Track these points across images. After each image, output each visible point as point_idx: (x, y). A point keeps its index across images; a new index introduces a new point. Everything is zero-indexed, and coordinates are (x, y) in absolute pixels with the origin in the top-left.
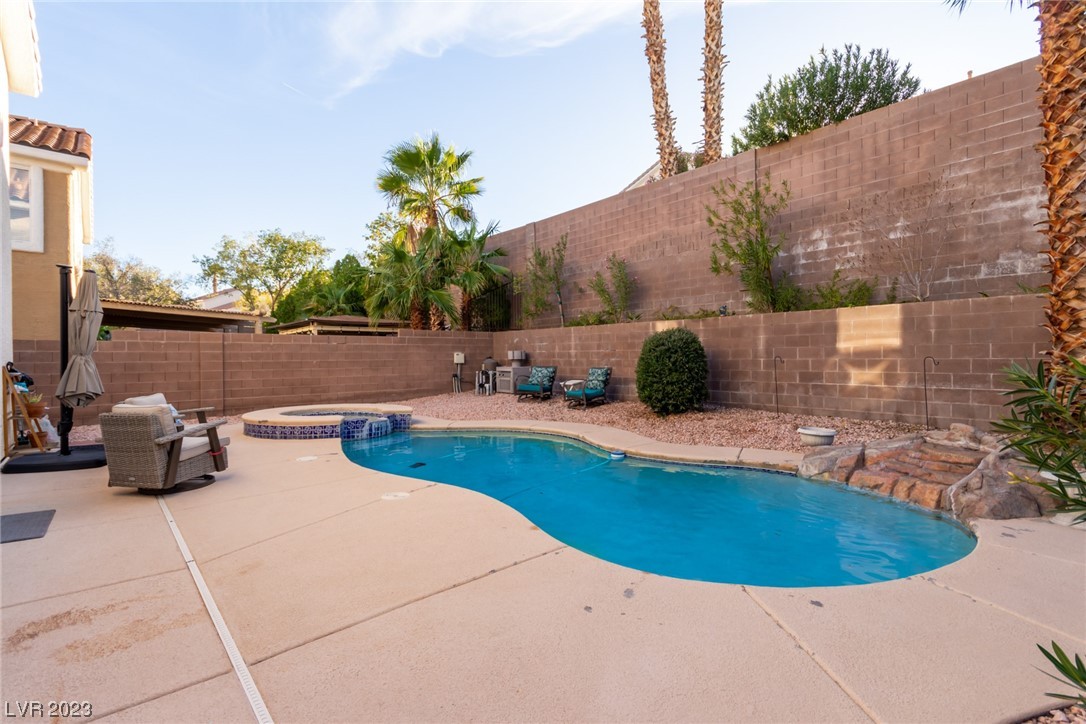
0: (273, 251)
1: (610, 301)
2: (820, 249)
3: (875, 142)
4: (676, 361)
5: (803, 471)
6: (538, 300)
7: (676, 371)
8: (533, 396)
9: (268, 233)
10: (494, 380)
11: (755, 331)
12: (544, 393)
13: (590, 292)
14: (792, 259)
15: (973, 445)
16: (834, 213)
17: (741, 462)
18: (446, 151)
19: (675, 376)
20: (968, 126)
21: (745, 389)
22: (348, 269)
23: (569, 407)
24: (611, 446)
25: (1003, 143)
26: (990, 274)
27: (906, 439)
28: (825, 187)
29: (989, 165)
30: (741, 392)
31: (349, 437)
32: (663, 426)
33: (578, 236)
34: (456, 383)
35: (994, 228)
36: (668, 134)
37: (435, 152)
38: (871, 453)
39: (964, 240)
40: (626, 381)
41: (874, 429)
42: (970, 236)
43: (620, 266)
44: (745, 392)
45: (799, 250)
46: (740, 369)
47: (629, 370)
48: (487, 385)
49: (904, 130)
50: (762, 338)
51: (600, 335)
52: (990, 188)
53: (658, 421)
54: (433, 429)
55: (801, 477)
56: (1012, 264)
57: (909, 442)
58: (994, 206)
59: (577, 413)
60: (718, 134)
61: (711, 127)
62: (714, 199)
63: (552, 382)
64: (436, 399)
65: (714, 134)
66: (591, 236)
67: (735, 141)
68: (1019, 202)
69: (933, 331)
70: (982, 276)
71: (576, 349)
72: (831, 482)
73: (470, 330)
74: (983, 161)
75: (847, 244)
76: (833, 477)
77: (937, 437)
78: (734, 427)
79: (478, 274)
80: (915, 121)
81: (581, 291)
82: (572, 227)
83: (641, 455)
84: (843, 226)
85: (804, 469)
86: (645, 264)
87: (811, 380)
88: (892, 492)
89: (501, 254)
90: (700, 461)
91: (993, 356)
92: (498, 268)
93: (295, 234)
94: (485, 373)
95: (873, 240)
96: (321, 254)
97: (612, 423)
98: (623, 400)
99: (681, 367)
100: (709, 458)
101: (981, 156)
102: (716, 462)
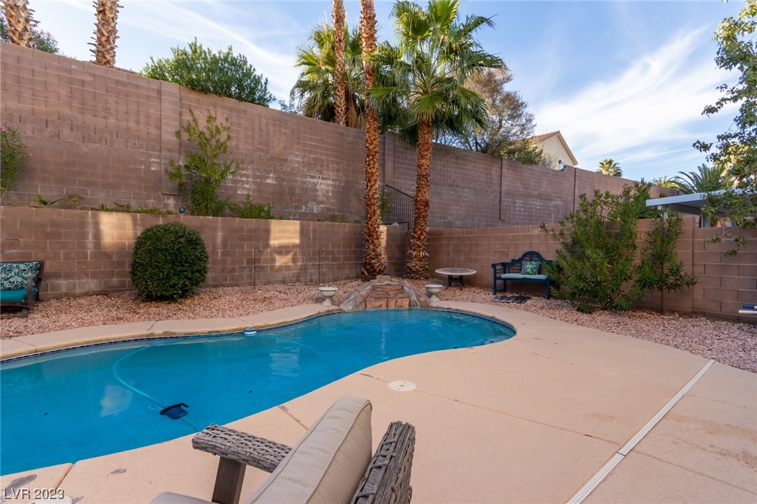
3: (260, 124)
5: (345, 309)
11: (215, 229)
15: (390, 283)
25: (311, 152)
26: (305, 211)
29: (306, 160)
35: (307, 189)
39: (297, 192)
42: (299, 191)
49: (274, 125)
50: (220, 235)
52: (306, 170)
55: (344, 313)
56: (313, 207)
58: (307, 179)
68: (315, 180)
69: (311, 236)
70: (303, 211)
72: (359, 311)
74: (304, 157)
75: (244, 179)
76: (359, 308)
77: (375, 282)
84: (242, 167)
85: (345, 307)
87: (254, 264)
91: (331, 248)
95: (259, 181)
101: (303, 154)
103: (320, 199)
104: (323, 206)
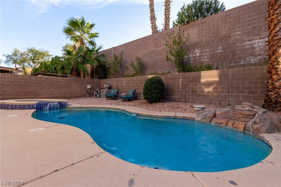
0: (32, 54)
1: (136, 70)
2: (197, 55)
3: (213, 24)
4: (155, 86)
5: (196, 119)
6: (114, 69)
7: (155, 89)
8: (112, 98)
9: (30, 48)
10: (100, 93)
11: (179, 78)
12: (115, 97)
13: (130, 67)
14: (189, 58)
15: (251, 109)
16: (201, 45)
17: (176, 116)
18: (87, 23)
19: (155, 91)
20: (239, 20)
21: (175, 96)
22: (56, 60)
23: (122, 101)
24: (134, 112)
25: (249, 25)
26: (244, 63)
27: (229, 108)
28: (199, 37)
29: (245, 31)
30: (174, 97)
31: (41, 109)
32: (150, 106)
33: (127, 51)
34: (88, 95)
35: (245, 49)
36: (154, 22)
37: (83, 23)
38: (218, 112)
39: (237, 53)
40: (140, 94)
41: (214, 107)
42: (239, 52)
43: (139, 60)
44: (175, 97)
45: (191, 56)
46: (174, 90)
47: (141, 90)
48: (97, 95)
49: (222, 20)
50: (181, 80)
51: (133, 80)
52: (245, 38)
53: (149, 105)
54: (75, 107)
55: (195, 121)
56: (250, 60)
57: (230, 109)
58: (246, 43)
59: (124, 103)
60: (169, 22)
61: (167, 20)
62: (167, 37)
63: (118, 94)
64: (80, 99)
65: (167, 22)
66: (131, 51)
67: (174, 23)
68: (253, 42)
69: (230, 78)
70: (242, 63)
71: (125, 84)
72: (206, 122)
73: (93, 78)
74: (243, 30)
75: (205, 54)
76: (206, 121)
77: (238, 107)
78: (173, 106)
79: (95, 61)
80: (224, 18)
81: (128, 67)
82: (125, 48)
83: (144, 114)
84: (203, 48)
85: (196, 118)
86: (146, 60)
87: (195, 93)
88: (226, 125)
89: (104, 56)
90: (163, 116)
91: (247, 85)
92: (102, 59)
93: (40, 49)
94: (97, 92)
95: (212, 53)
96: (49, 56)
97: (135, 106)
98: (139, 100)
99: (157, 88)
100: (166, 115)
101: (243, 28)
102: (168, 116)
103: (258, 53)
104: (260, 57)
